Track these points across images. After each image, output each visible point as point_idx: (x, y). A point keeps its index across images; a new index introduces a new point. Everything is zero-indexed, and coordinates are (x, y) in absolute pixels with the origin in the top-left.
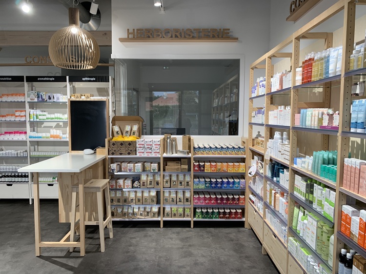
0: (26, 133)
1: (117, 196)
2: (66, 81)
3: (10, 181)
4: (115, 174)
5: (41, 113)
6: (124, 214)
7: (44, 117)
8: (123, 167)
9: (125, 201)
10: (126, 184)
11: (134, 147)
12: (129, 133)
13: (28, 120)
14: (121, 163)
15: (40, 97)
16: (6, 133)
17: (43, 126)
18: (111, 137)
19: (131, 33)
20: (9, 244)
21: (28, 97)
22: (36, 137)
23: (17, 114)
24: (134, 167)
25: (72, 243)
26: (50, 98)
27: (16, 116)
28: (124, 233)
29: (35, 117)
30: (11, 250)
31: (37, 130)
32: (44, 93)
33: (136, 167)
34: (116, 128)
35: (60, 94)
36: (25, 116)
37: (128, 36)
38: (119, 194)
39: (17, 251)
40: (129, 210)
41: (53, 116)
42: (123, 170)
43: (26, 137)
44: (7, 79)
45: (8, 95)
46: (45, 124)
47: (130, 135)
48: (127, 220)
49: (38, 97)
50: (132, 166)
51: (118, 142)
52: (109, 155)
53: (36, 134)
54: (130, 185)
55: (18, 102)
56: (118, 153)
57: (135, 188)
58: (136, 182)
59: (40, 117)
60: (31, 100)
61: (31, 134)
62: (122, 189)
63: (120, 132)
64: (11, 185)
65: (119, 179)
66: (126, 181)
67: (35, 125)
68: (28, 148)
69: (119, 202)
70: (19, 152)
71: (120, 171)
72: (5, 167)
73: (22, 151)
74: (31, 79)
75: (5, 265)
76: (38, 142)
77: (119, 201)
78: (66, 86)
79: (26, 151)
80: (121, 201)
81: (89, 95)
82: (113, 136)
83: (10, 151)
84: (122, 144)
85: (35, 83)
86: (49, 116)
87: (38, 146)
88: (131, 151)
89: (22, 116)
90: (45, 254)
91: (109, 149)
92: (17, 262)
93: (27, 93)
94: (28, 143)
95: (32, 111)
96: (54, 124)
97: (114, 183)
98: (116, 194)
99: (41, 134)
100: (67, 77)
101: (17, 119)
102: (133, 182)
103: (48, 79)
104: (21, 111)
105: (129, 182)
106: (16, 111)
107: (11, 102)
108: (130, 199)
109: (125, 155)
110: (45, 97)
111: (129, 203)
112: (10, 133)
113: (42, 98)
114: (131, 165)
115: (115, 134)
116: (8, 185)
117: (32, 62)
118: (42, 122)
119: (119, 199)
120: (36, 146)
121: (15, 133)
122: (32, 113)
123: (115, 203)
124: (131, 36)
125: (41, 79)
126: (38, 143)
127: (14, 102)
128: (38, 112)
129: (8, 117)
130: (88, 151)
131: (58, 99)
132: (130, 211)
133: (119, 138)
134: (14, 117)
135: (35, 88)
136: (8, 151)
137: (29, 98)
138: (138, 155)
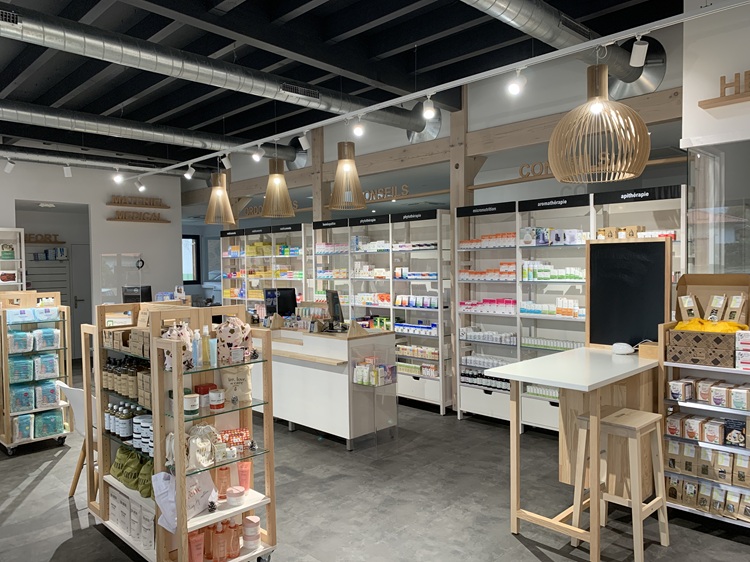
0: (515, 302)
1: (685, 454)
2: (588, 204)
3: (489, 385)
4: (680, 404)
5: (543, 267)
6: (701, 501)
7: (548, 275)
8: (700, 390)
9: (705, 470)
10: (706, 431)
11: (730, 348)
12: (720, 314)
13: (519, 279)
14: (697, 381)
15: (541, 237)
16: (485, 301)
17: (545, 290)
18: (674, 319)
19: (730, 85)
20: (474, 496)
21: (521, 238)
22: (531, 312)
23: (503, 268)
24: (729, 395)
25: (575, 531)
26: (558, 239)
27: (501, 273)
28: (699, 545)
29: (531, 274)
30: (476, 508)
31: (536, 298)
32: (548, 230)
33: (733, 397)
34: (687, 302)
35: (576, 230)
36: (515, 272)
37: (723, 93)
38: (689, 452)
39: (485, 513)
40: (715, 493)
41: (562, 272)
42: (700, 398)
43: (515, 309)
44: (490, 209)
45: (490, 237)
46: (550, 287)
47: (722, 319)
48: (710, 516)
49: (538, 238)
50: (724, 394)
51: (690, 333)
52: (666, 360)
53: (533, 305)
54: (718, 435)
55: (505, 247)
56: (689, 358)
57: (731, 445)
58: (734, 432)
59: (540, 275)
60: (526, 243)
61: (524, 305)
62: (696, 442)
63: (696, 311)
64: (489, 393)
65: (691, 416)
66: (706, 425)
67: (532, 288)
68: (518, 329)
69: (690, 470)
70: (503, 335)
71: (694, 398)
72: (482, 360)
73: (508, 335)
74: (528, 206)
75: (463, 530)
76: (536, 320)
77: (688, 467)
78: (588, 214)
79: (515, 335)
80: (694, 468)
81: (635, 228)
82: (679, 318)
83: (490, 333)
84: (697, 339)
85: (533, 213)
86: (555, 272)
87: (536, 327)
88: (721, 356)
89: (510, 273)
90: (527, 535)
91: (666, 347)
92: (480, 531)
93: (520, 231)
94: (518, 320)
95: (526, 263)
96: (565, 288)
97: (676, 423)
98: (681, 450)
99: (540, 305)
100: (592, 196)
101: (503, 278)
102: (727, 430)
103: (555, 203)
104: (509, 264)
105: (714, 429)
106: (502, 264)
107: (494, 248)
108: (717, 470)
109: (706, 364)
110: (550, 238)
111: (714, 476)
112: (491, 302)
113: (544, 239)
114: (722, 390)
115: (684, 314)
116: (486, 392)
117: (531, 175)
118: (544, 284)
119: (690, 464)
120: (533, 328)
121: (499, 301)
122: (526, 267)
123: (679, 470)
124: (729, 92)
125: (543, 204)
126: (536, 323)
127: (499, 248)
128: (537, 265)
129: (490, 274)
130: (623, 347)
131: (573, 239)
132: (718, 497)
133: (691, 326)
134: (497, 274)
135: (535, 221)
136: (486, 333)
137: (522, 241)
138: (740, 369)
